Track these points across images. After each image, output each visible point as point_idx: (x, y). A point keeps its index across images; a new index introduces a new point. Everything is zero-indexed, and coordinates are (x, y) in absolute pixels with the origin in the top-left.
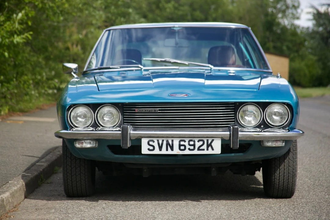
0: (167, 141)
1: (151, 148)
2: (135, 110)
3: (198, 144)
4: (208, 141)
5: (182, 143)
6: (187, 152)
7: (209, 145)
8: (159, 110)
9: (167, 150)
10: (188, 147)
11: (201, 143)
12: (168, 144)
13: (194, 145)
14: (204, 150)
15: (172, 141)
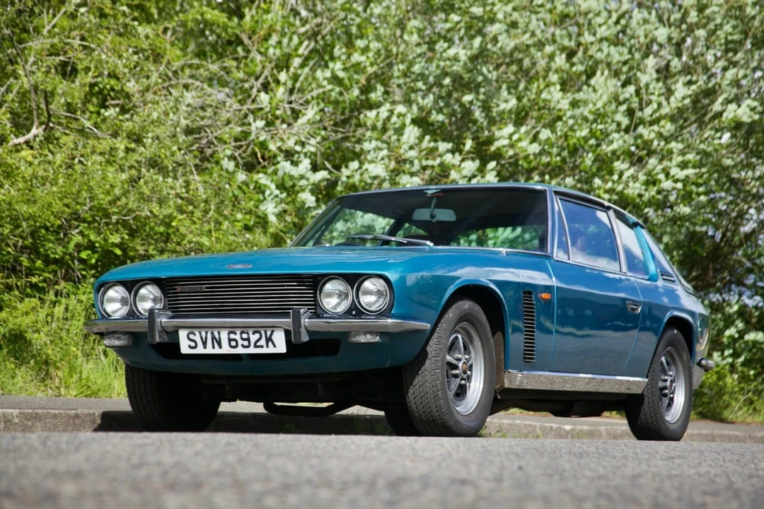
0: (212, 334)
1: (193, 344)
4: (266, 332)
5: (232, 336)
6: (240, 350)
8: (206, 288)
9: (213, 347)
10: (240, 342)
12: (213, 338)
14: (262, 347)
15: (219, 333)
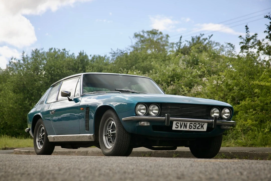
0: (185, 123)
1: (177, 127)
2: (168, 107)
3: (197, 126)
4: (202, 124)
5: (191, 125)
6: (192, 130)
7: (202, 126)
8: (180, 108)
9: (184, 128)
10: (193, 127)
11: (199, 125)
12: (185, 125)
13: (196, 126)
15: (187, 123)
